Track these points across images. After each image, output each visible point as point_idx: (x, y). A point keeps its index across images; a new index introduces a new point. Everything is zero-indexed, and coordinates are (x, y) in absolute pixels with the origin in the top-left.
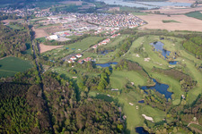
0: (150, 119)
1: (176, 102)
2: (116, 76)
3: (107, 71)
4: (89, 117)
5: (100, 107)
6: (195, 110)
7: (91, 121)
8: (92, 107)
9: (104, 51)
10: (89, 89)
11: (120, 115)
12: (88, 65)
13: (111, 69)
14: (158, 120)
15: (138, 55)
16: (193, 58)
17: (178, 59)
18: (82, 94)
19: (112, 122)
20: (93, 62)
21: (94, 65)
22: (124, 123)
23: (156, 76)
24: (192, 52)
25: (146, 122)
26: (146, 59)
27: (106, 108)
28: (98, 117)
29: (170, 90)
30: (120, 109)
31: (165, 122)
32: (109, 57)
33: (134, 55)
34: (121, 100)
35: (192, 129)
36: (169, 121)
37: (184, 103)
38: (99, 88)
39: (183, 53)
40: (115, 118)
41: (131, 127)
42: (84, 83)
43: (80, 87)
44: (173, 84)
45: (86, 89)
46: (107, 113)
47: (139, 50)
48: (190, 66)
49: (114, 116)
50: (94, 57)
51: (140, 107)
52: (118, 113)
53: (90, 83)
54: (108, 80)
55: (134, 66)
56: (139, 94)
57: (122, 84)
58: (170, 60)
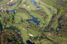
1: (41, 26)
2: (17, 16)
5: (11, 33)
6: (49, 30)
10: (6, 24)
14: (35, 36)
15: (25, 5)
16: (45, 4)
18: (3, 27)
24: (45, 2)
26: (28, 7)
29: (38, 20)
30: (19, 33)
31: (38, 36)
33: (23, 5)
35: (49, 38)
36: (40, 36)
37: (45, 26)
38: (10, 23)
39: (42, 3)
41: (24, 41)
43: (2, 23)
45: (5, 24)
46: (14, 35)
47: (25, 3)
48: (45, 8)
49: (17, 37)
50: (8, 8)
51: (27, 30)
52: (18, 35)
58: (37, 6)
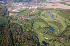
0: (47, 38)
1: (56, 33)
2: (36, 24)
3: (33, 22)
4: (26, 38)
5: (30, 35)
7: (27, 39)
8: (27, 35)
9: (31, 15)
11: (37, 37)
12: (26, 20)
13: (34, 22)
14: (50, 39)
15: (43, 17)
16: (62, 18)
17: (57, 18)
18: (24, 30)
19: (34, 40)
20: (28, 19)
21: (28, 20)
22: (38, 40)
23: (49, 24)
24: (62, 16)
25: (46, 39)
26: (46, 18)
27: (32, 35)
28: (29, 38)
29: (54, 29)
30: (37, 35)
31: (52, 39)
32: (33, 17)
33: (42, 17)
34: (37, 32)
35: (61, 42)
36: (53, 39)
37: (59, 33)
38: (30, 28)
39: (59, 16)
40: (35, 39)
41: (40, 42)
42: (25, 26)
43: (23, 28)
44: (55, 27)
45: (25, 29)
46: (32, 37)
47: (44, 15)
48: (61, 20)
49: (34, 38)
50: (28, 18)
51: (44, 34)
52: (36, 37)
53: (26, 26)
54: (33, 25)
55: (42, 21)
56: (44, 30)
57: (38, 27)
58: (54, 18)
